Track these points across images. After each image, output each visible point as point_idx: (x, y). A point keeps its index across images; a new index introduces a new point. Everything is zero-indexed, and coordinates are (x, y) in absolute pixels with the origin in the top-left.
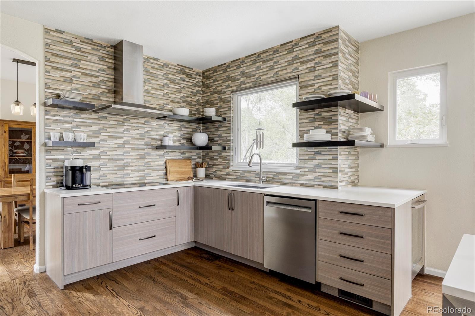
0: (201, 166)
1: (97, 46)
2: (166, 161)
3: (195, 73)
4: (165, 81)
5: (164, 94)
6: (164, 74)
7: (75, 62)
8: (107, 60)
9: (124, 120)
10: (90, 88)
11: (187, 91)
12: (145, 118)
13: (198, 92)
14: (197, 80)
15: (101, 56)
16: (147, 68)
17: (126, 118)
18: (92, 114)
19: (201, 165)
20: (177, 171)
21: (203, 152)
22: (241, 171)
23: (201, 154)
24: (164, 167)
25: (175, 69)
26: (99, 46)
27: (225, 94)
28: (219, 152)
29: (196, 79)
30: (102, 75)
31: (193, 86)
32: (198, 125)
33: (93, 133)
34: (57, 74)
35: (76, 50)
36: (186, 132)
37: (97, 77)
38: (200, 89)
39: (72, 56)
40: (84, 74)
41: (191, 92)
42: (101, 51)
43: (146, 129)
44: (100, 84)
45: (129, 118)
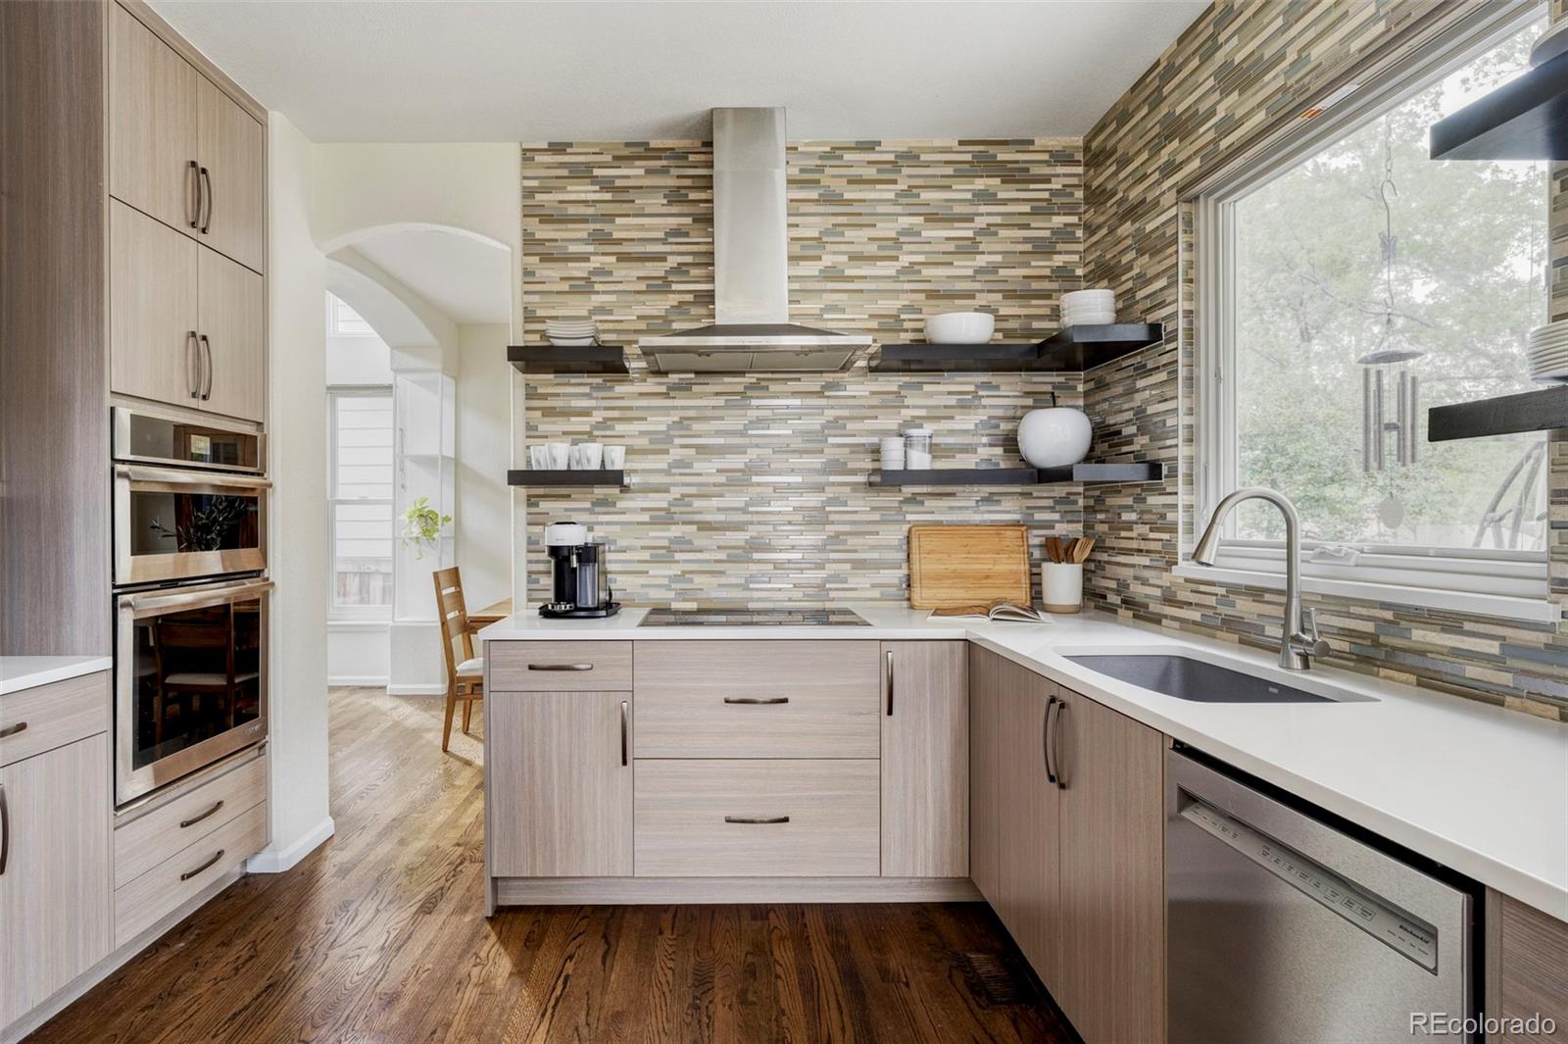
0: (1066, 554)
1: (659, 158)
2: (910, 531)
3: (1046, 157)
4: (905, 222)
5: (904, 271)
6: (900, 194)
7: (598, 226)
8: (693, 196)
9: (750, 387)
10: (642, 298)
11: (1004, 240)
12: (824, 375)
13: (1064, 234)
14: (1056, 185)
15: (673, 187)
16: (829, 187)
17: (754, 380)
18: (648, 380)
19: (1069, 552)
20: (954, 571)
21: (1088, 493)
22: (1221, 585)
23: (1081, 502)
24: (904, 556)
25: (946, 162)
26: (666, 158)
27: (1158, 210)
28: (1139, 490)
29: (1049, 181)
30: (675, 248)
31: (1035, 212)
32: (1062, 379)
33: (651, 442)
34: (551, 272)
35: (603, 189)
36: (1000, 413)
37: (661, 258)
38: (1074, 219)
39: (591, 211)
40: (623, 258)
41: (1026, 240)
42: (674, 172)
43: (830, 414)
44: (669, 279)
45: (764, 379)
